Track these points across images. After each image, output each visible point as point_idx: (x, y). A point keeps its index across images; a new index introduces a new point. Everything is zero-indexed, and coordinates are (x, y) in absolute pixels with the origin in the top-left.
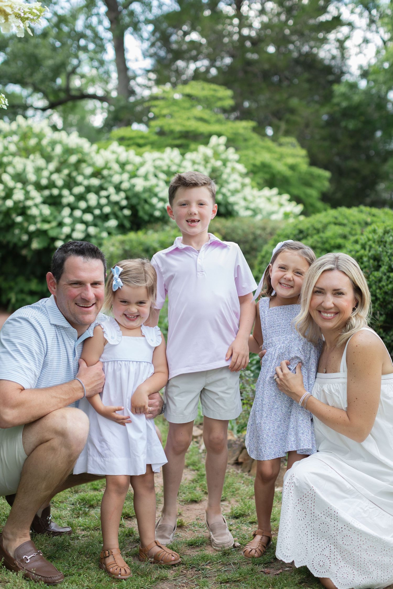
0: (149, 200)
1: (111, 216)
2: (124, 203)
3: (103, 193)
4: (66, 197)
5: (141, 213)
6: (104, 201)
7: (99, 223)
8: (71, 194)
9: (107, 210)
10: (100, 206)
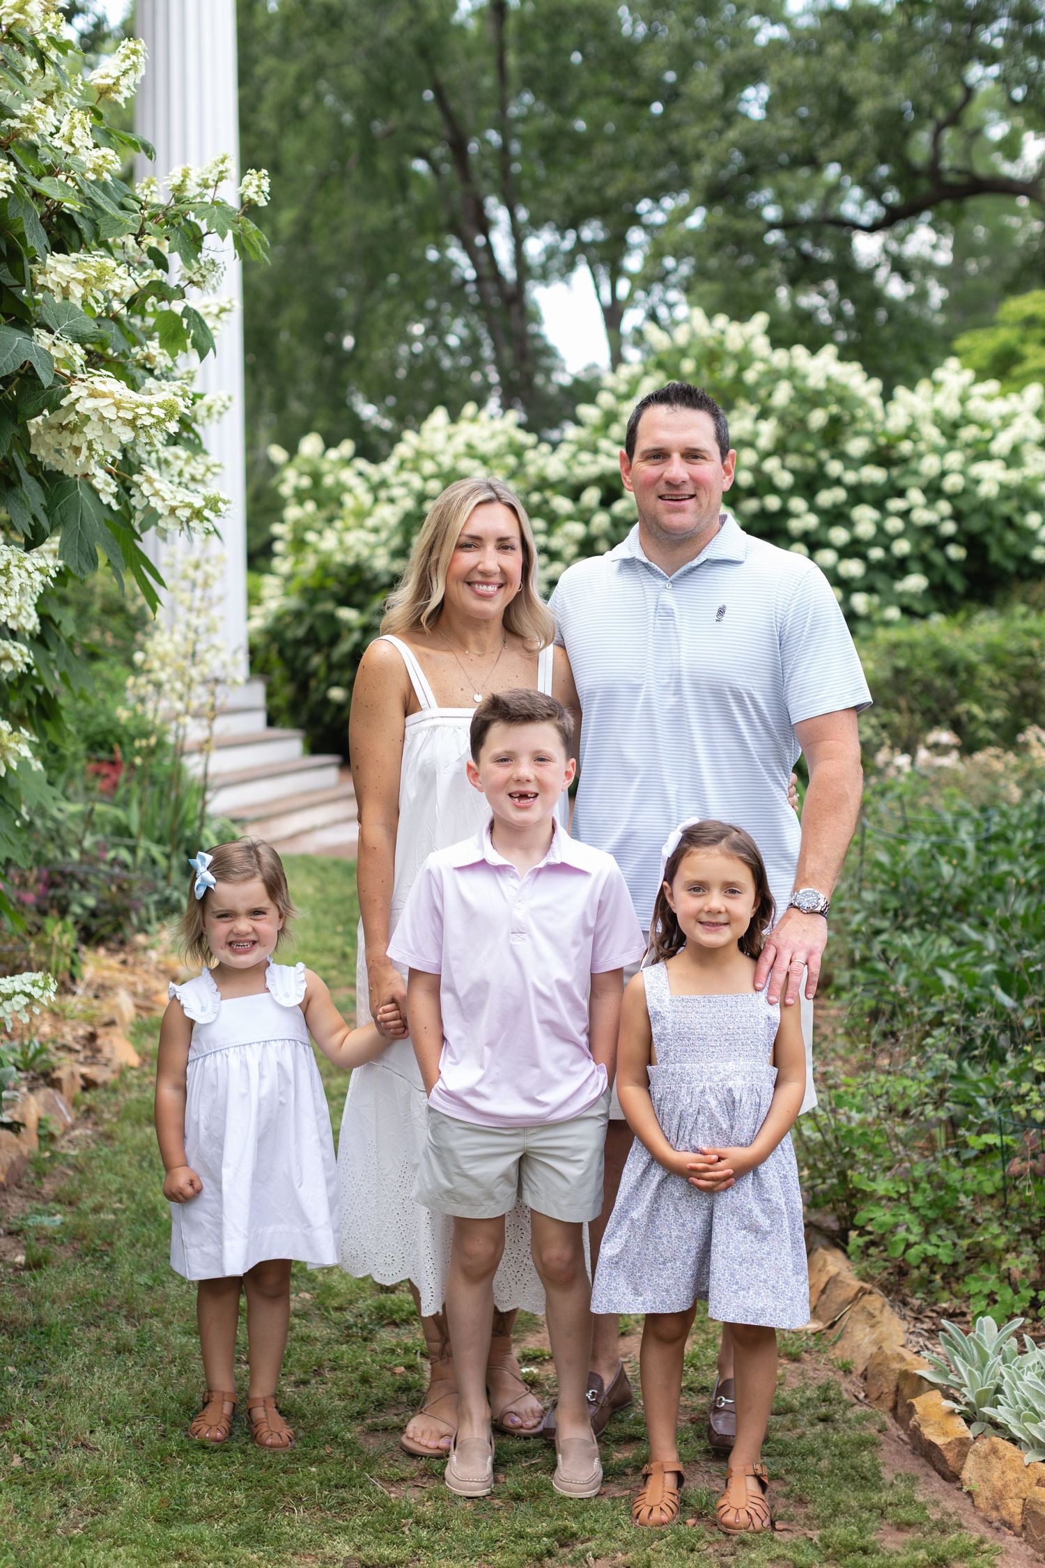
0: (1017, 519)
1: (914, 565)
2: (949, 528)
3: (895, 504)
4: (797, 516)
5: (995, 555)
6: (894, 525)
7: (880, 581)
8: (813, 509)
9: (902, 547)
10: (884, 538)
